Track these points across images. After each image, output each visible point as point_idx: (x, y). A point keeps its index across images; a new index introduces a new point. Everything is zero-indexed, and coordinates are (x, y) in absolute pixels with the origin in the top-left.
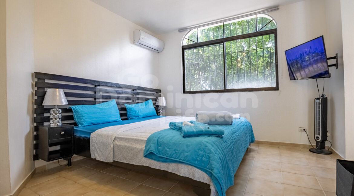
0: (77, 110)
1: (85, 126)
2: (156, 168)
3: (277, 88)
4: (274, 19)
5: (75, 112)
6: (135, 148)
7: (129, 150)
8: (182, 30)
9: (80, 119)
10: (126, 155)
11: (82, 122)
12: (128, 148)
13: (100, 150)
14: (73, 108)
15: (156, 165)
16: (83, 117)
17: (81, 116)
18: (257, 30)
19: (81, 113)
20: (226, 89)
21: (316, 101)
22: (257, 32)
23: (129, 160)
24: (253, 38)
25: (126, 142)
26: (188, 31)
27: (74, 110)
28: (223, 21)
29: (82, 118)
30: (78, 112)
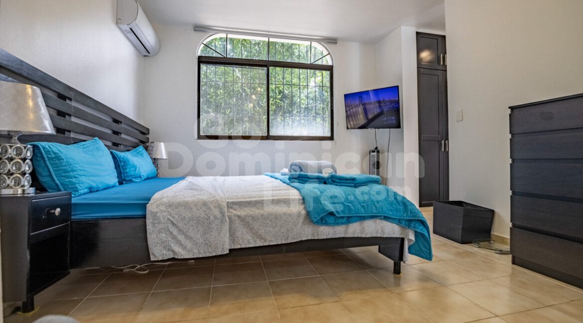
0: (55, 153)
1: (81, 195)
2: (328, 238)
3: (331, 138)
4: (331, 53)
5: (49, 159)
6: (284, 214)
7: (271, 220)
8: (200, 29)
9: (68, 177)
10: (263, 231)
11: (73, 183)
12: (267, 218)
13: (185, 235)
14: (44, 148)
15: (328, 232)
16: (75, 173)
17: (69, 169)
18: (312, 62)
19: (67, 162)
20: (270, 135)
21: (372, 154)
22: (311, 64)
23: (270, 238)
24: (304, 70)
25: (258, 209)
26: (210, 34)
27: (48, 152)
28: (269, 36)
29: (71, 173)
30: (58, 158)
